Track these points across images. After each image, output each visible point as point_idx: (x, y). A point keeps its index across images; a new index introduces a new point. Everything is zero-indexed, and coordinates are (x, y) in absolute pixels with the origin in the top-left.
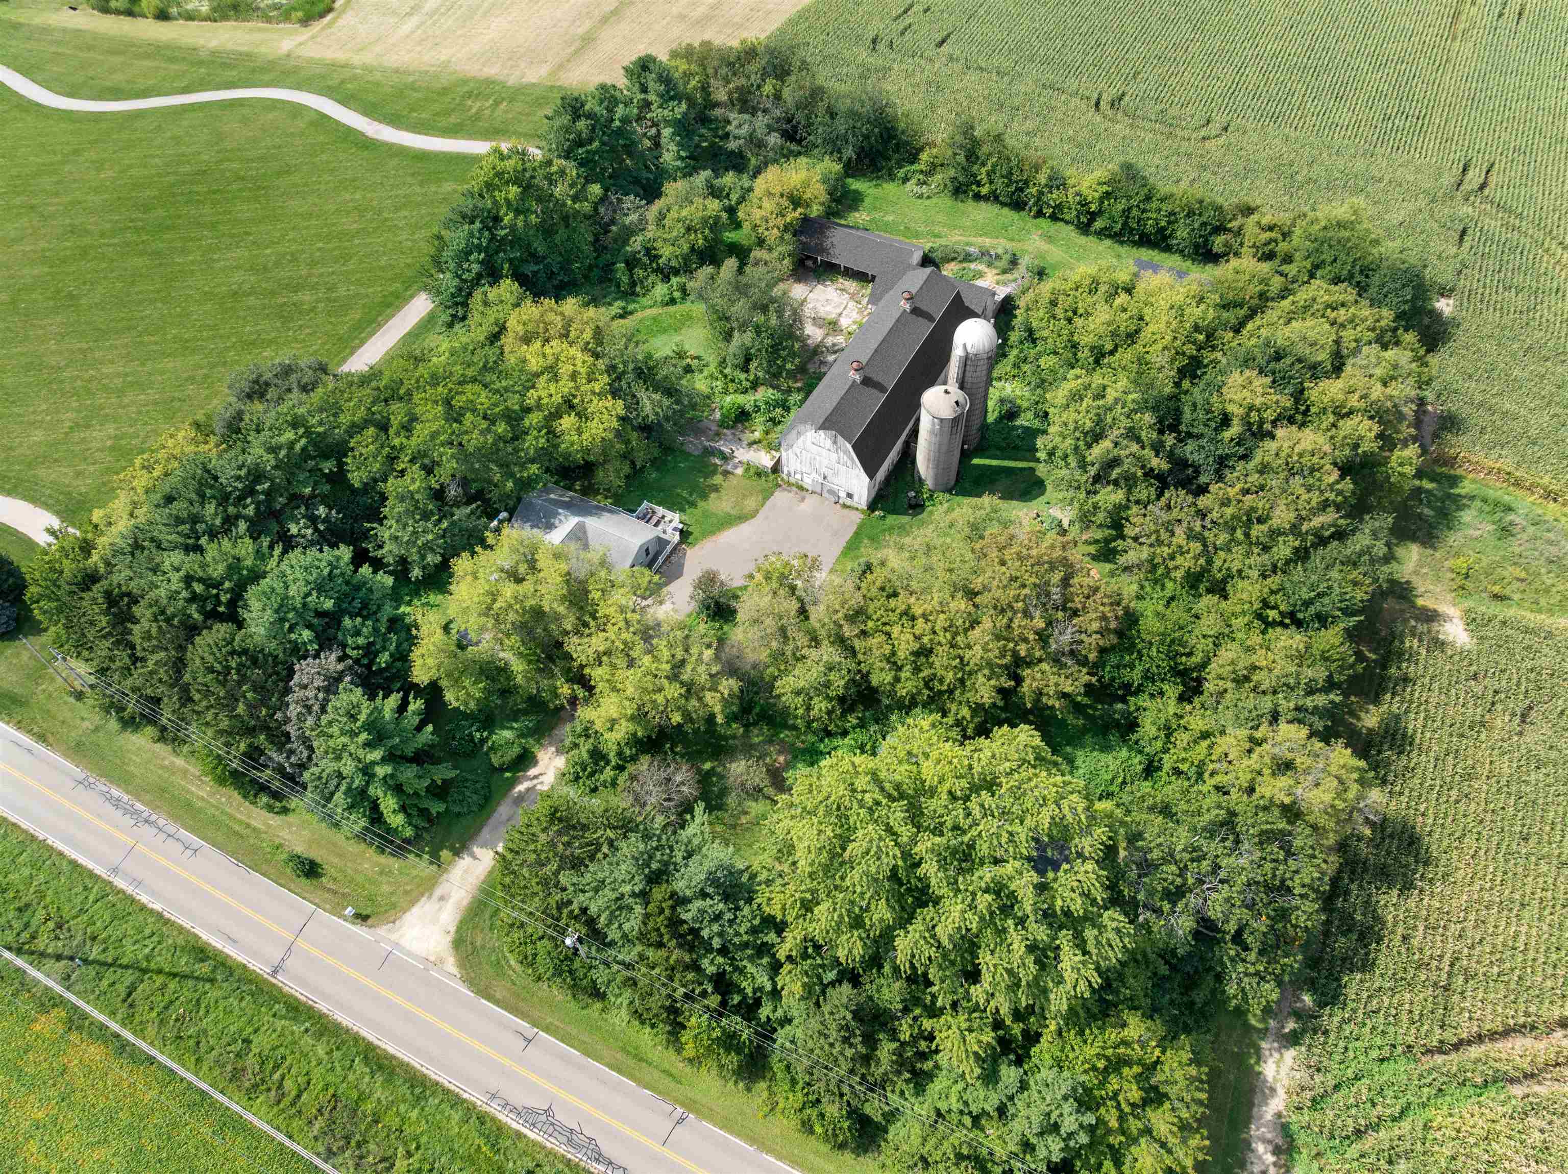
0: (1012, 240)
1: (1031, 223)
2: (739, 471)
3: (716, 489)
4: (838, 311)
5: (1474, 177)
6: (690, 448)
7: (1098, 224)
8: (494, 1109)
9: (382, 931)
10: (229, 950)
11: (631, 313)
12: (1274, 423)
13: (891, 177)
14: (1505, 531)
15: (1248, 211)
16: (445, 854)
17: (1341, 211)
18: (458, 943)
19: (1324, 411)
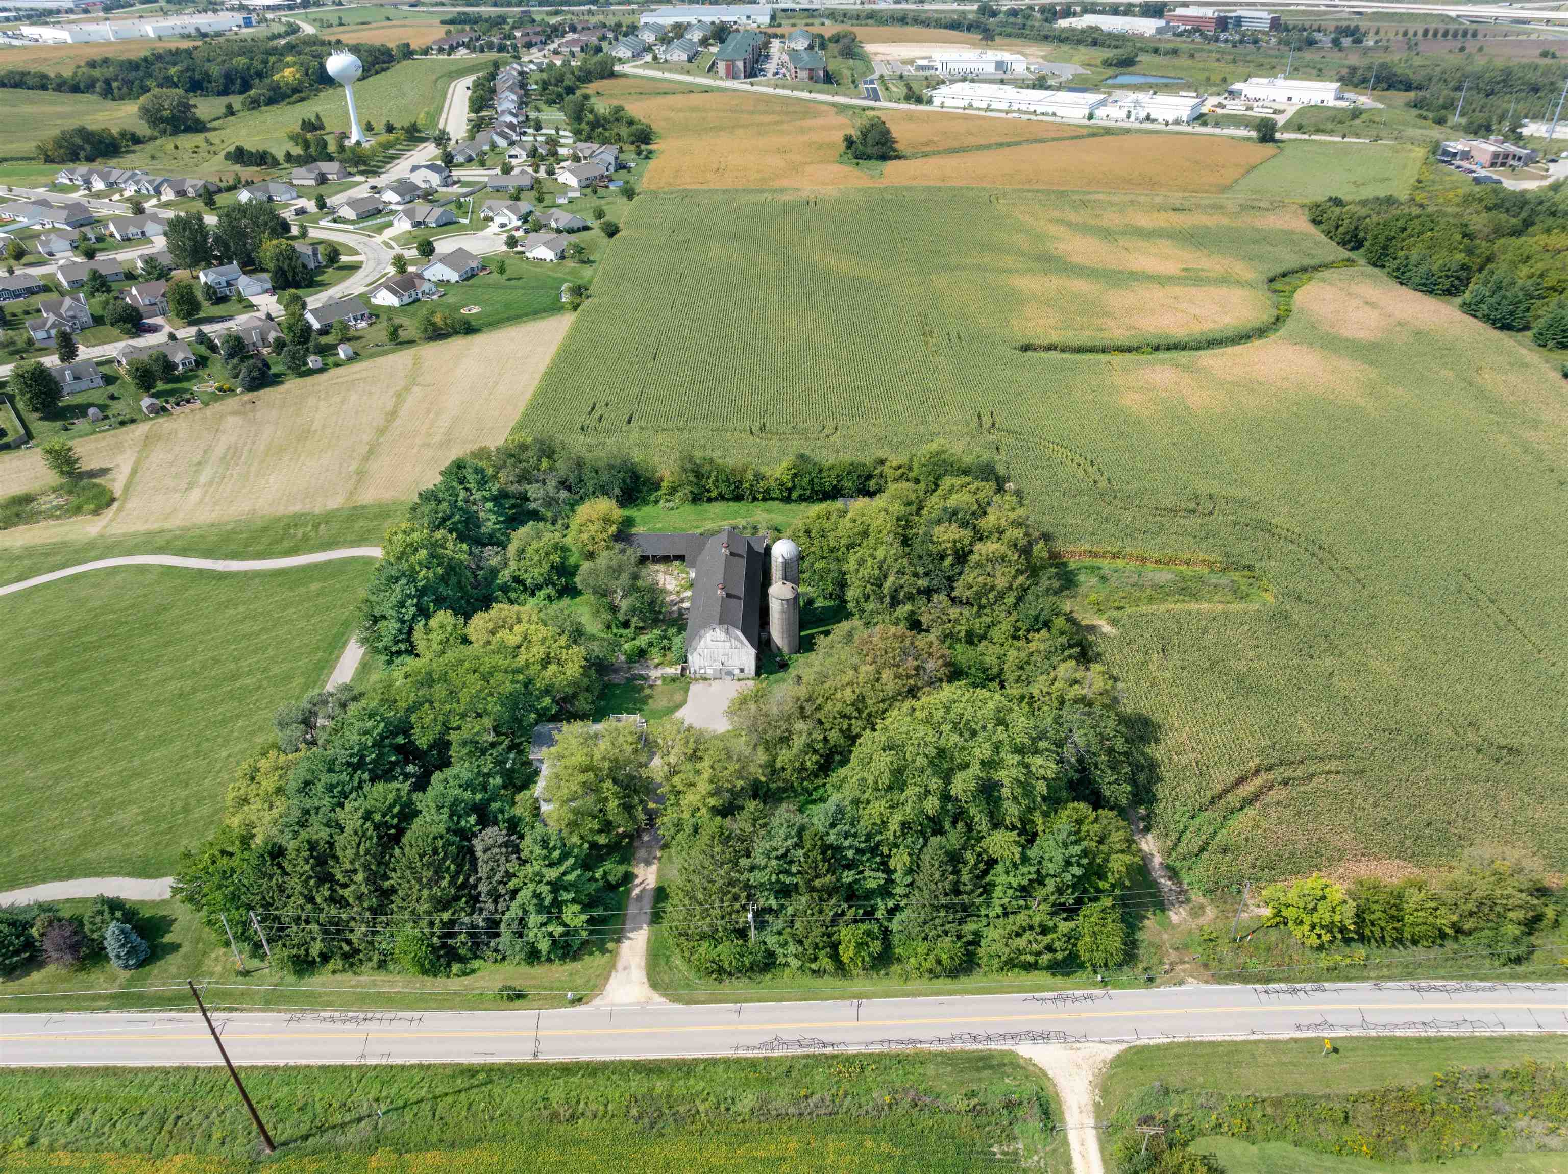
0: (747, 517)
1: (751, 506)
2: (659, 682)
3: (650, 697)
5: (987, 420)
6: (616, 681)
7: (795, 495)
8: (742, 1053)
9: (597, 1001)
10: (490, 1060)
12: (971, 544)
13: (646, 502)
14: (1104, 579)
15: (882, 462)
16: (610, 946)
17: (934, 446)
18: (654, 985)
19: (991, 533)
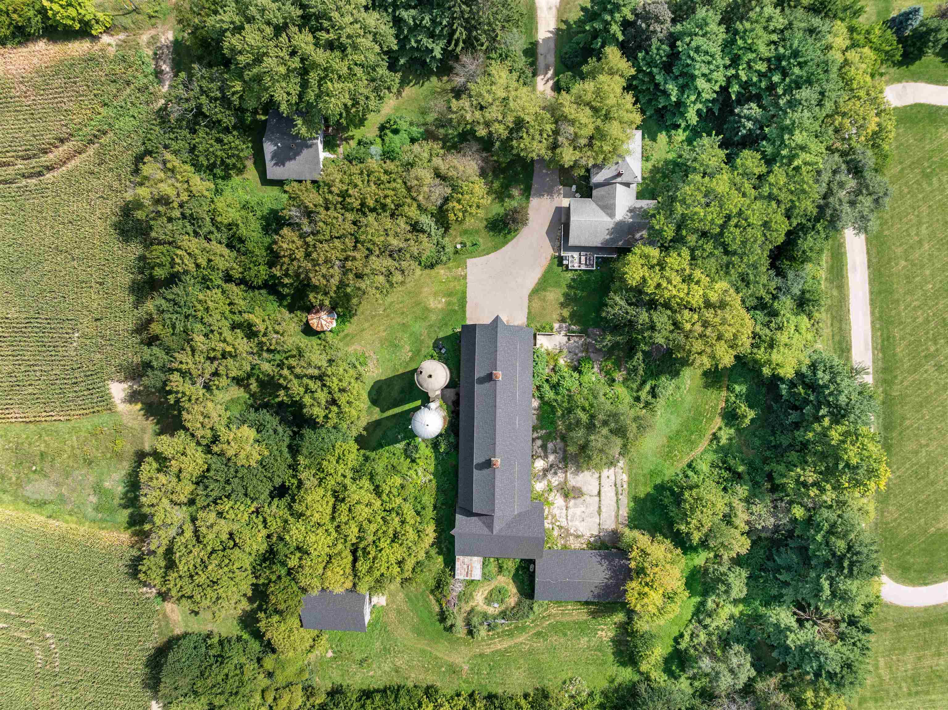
0: (481, 655)
2: (556, 326)
3: (563, 306)
4: (570, 511)
11: (711, 441)
